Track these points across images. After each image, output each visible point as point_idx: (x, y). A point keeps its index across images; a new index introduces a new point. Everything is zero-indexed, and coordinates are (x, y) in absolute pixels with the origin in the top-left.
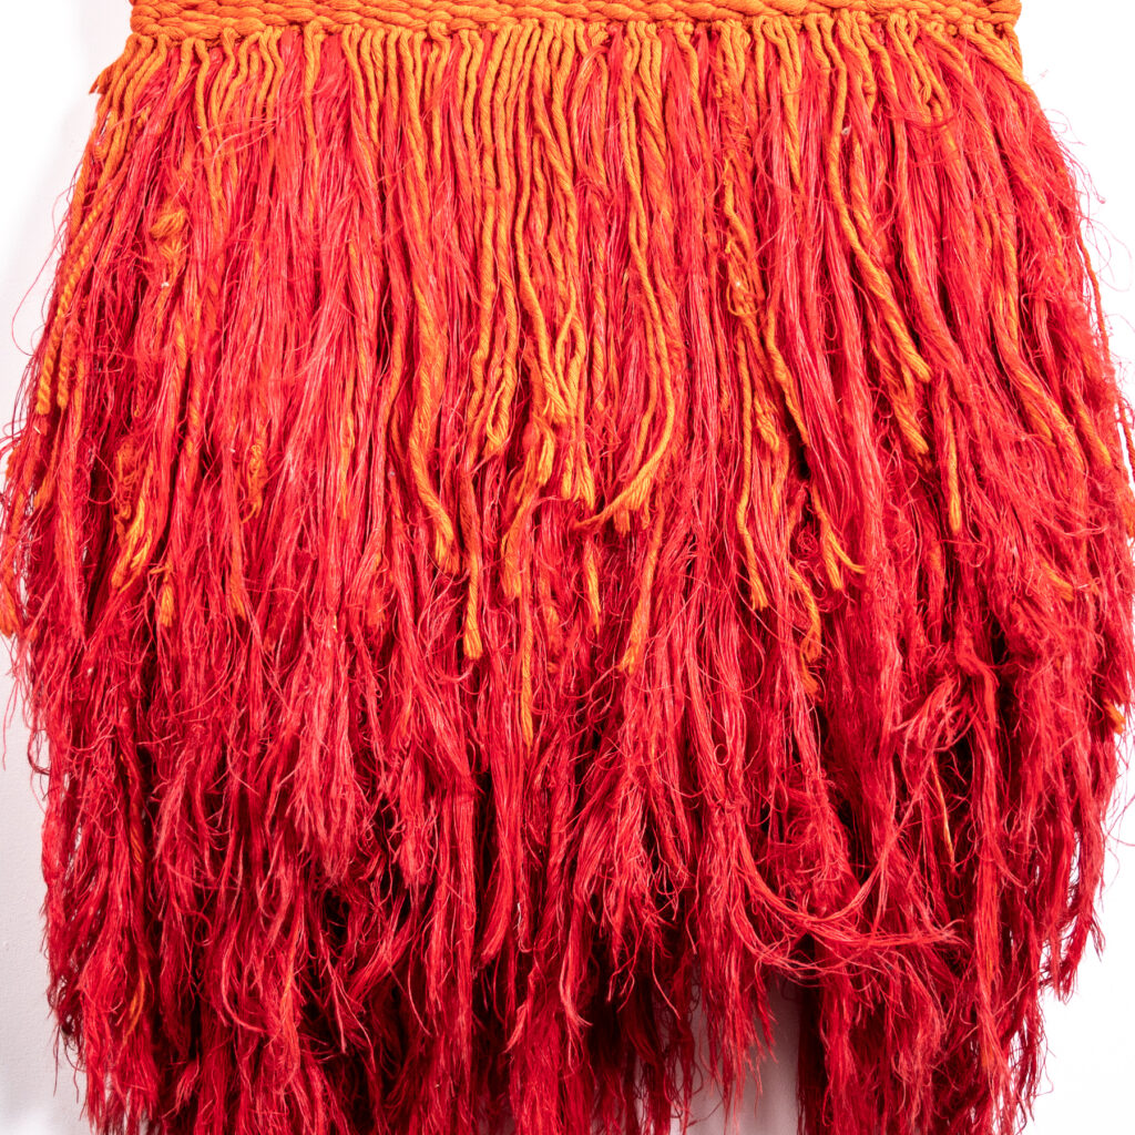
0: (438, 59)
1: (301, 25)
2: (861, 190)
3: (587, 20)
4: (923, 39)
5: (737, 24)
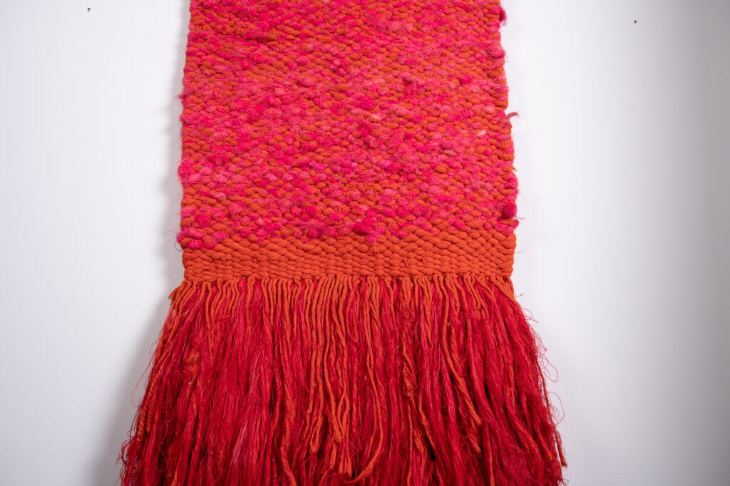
0: (297, 291)
1: (247, 277)
2: (454, 346)
3: (352, 275)
4: (477, 284)
5: (408, 279)
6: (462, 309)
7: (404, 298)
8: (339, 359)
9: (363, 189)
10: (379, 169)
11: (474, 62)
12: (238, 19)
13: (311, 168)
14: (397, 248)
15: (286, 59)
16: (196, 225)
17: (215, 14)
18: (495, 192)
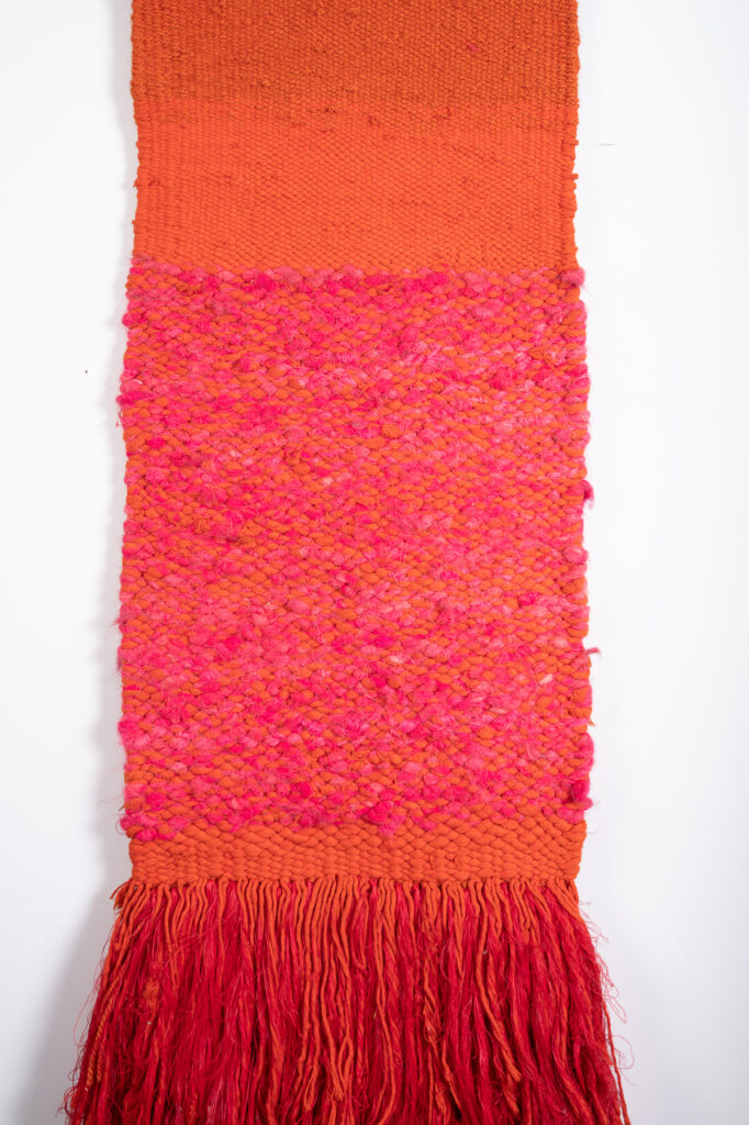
0: (285, 900)
1: (218, 878)
2: (492, 980)
3: (359, 877)
4: (527, 892)
5: (434, 885)
6: (504, 928)
7: (427, 914)
8: (341, 990)
9: (377, 760)
10: (398, 734)
11: (541, 570)
12: (197, 505)
13: (304, 728)
14: (421, 843)
15: (269, 569)
16: (148, 807)
17: (163, 495)
18: (561, 763)
